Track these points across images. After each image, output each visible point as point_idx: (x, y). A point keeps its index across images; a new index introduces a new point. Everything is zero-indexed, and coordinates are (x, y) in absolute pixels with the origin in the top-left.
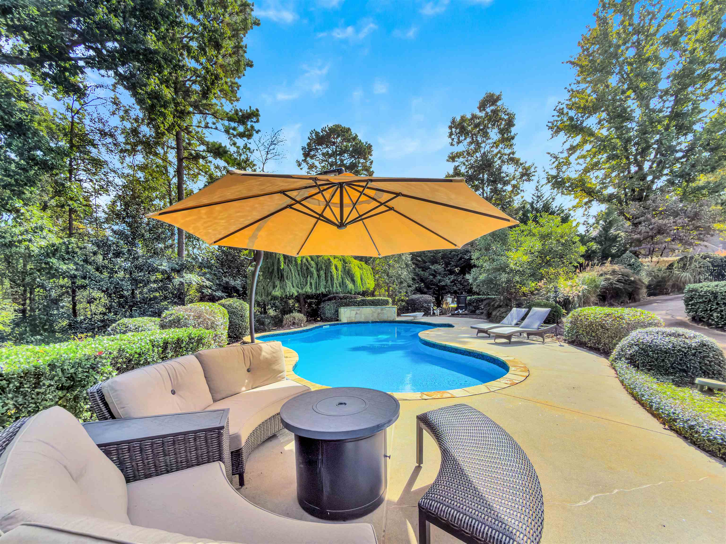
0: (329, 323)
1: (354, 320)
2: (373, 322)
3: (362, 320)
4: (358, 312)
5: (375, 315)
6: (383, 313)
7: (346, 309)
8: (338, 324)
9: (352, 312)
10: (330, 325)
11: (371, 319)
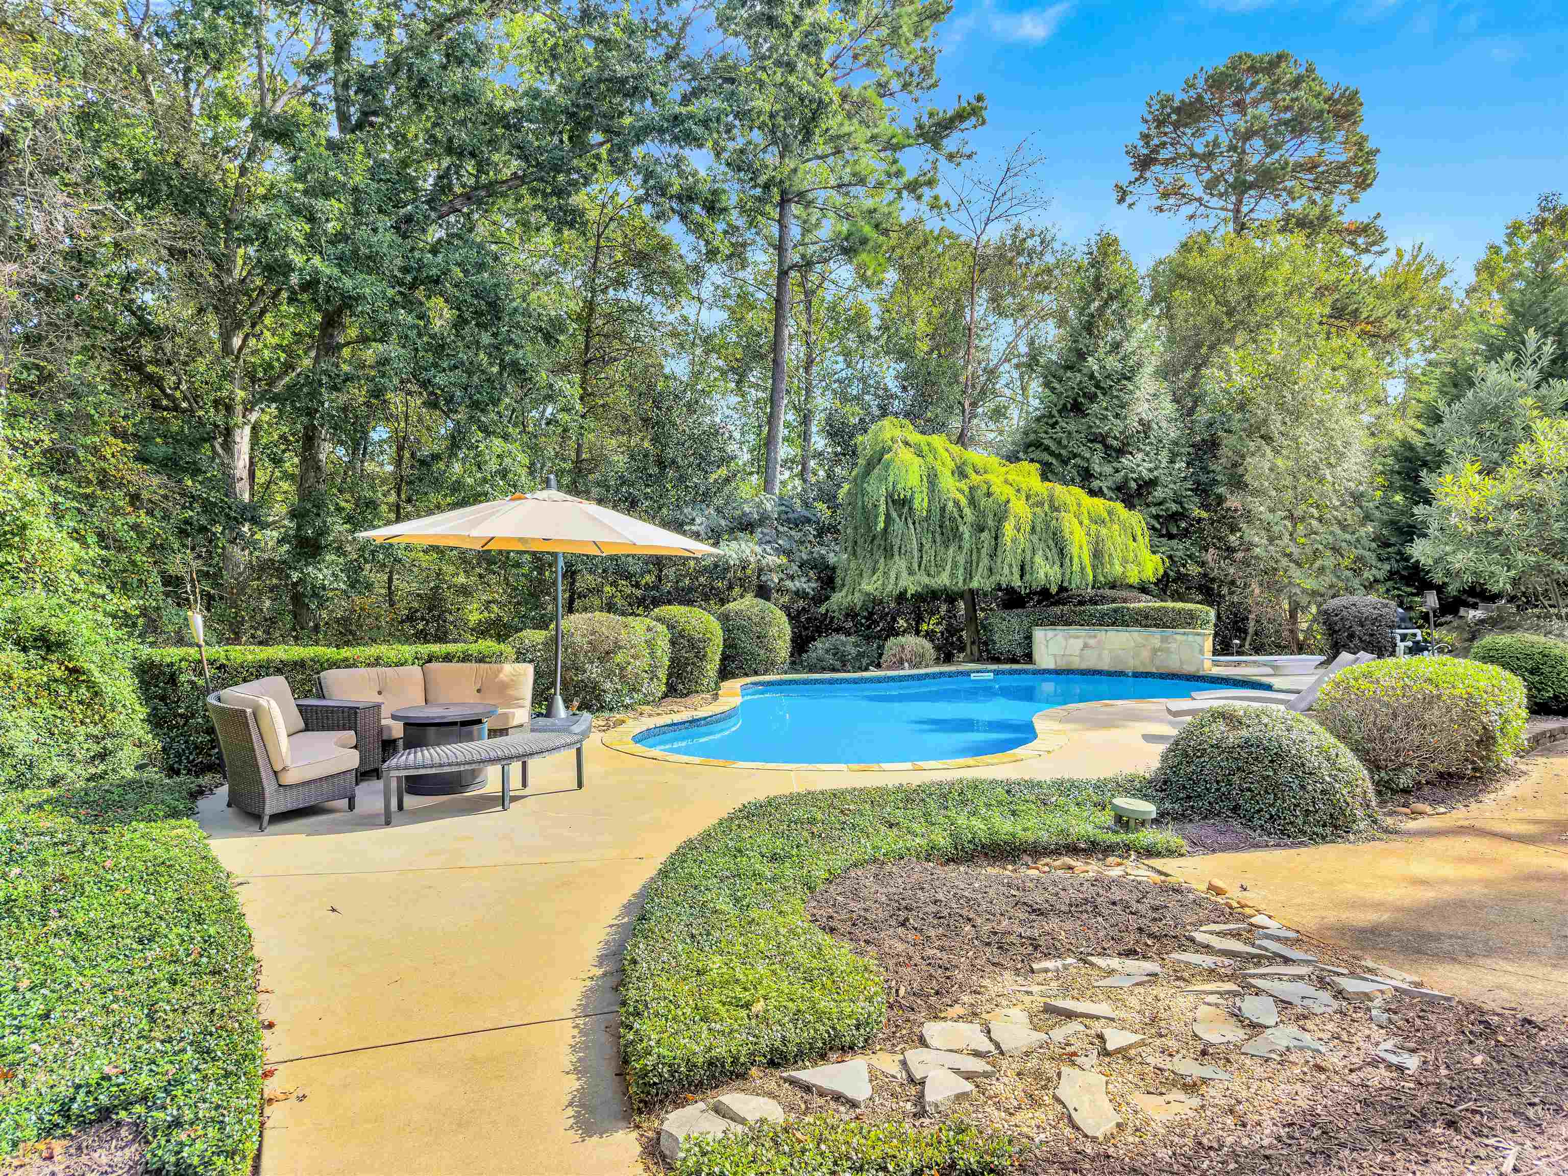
0: (994, 667)
1: (1076, 663)
2: (1136, 675)
3: (1105, 665)
4: (1092, 642)
5: (1145, 654)
6: (1168, 651)
7: (1050, 634)
8: (1025, 672)
9: (1072, 641)
10: (994, 671)
11: (1132, 664)
